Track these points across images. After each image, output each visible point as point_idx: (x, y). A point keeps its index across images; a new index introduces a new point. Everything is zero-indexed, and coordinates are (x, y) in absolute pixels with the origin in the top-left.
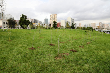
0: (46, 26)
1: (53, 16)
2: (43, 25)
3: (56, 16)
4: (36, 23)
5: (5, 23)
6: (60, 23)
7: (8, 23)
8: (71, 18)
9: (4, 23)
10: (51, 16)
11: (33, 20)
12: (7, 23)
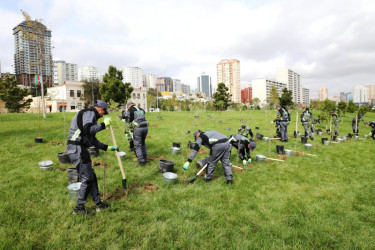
0: (202, 100)
1: (227, 66)
2: (194, 96)
3: (234, 65)
4: (171, 90)
5: (76, 93)
6: (251, 89)
7: (82, 93)
8: (290, 72)
9: (72, 94)
10: (220, 66)
11: (163, 82)
12: (79, 94)
